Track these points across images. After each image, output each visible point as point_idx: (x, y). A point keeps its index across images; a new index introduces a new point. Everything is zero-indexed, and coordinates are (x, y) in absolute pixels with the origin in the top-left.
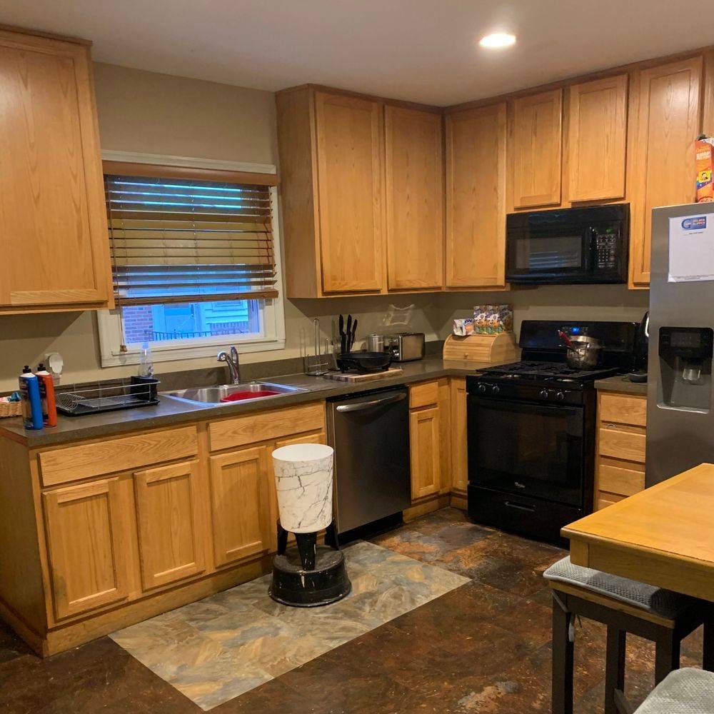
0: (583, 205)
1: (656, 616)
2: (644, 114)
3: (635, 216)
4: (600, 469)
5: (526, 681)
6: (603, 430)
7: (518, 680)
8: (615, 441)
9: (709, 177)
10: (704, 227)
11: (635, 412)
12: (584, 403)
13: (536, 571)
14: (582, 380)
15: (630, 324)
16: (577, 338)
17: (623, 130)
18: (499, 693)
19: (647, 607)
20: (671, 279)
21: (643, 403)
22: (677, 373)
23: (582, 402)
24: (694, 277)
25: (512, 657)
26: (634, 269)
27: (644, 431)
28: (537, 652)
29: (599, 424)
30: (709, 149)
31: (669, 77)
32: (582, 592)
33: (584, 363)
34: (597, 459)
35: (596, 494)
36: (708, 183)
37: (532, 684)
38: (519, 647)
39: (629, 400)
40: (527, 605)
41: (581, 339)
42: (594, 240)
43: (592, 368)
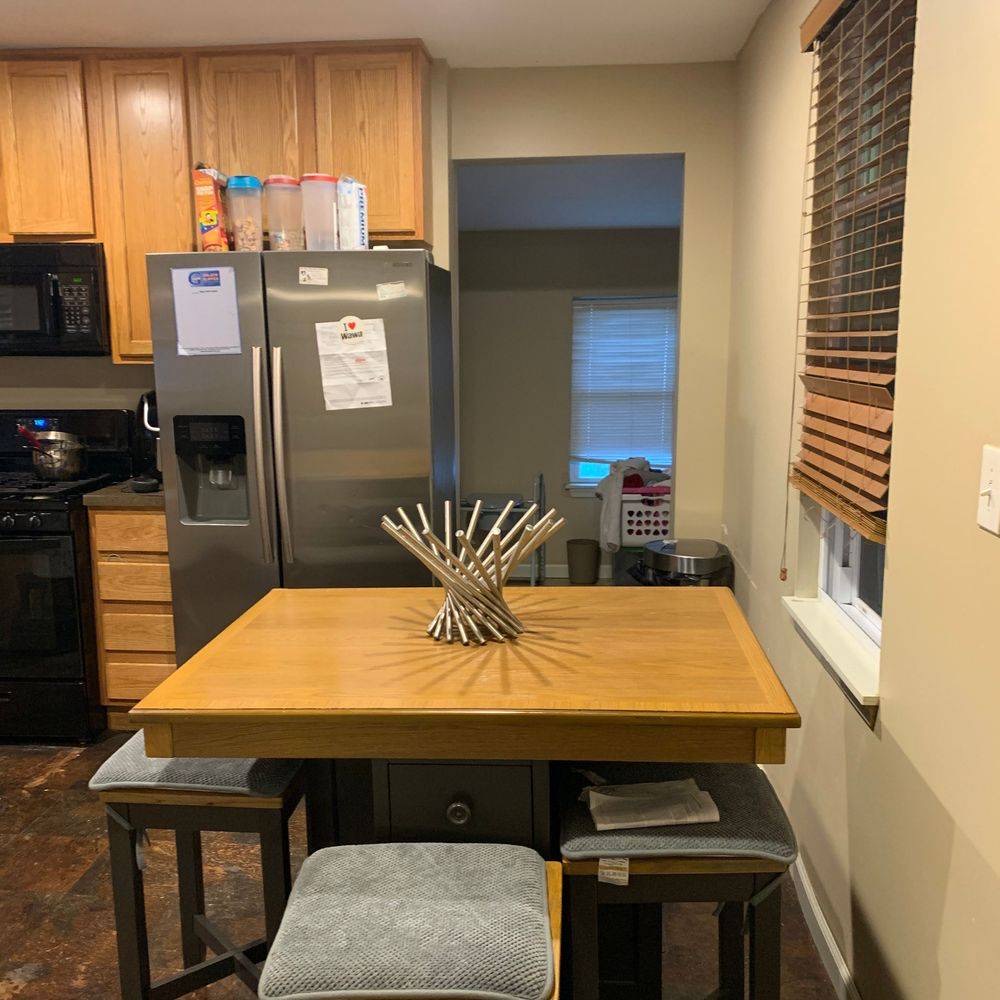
0: (32, 241)
1: (259, 799)
2: (111, 123)
3: (112, 259)
4: (105, 620)
5: (52, 955)
6: (103, 565)
7: (40, 958)
8: (121, 577)
9: (214, 218)
10: (218, 284)
11: (147, 534)
12: (73, 527)
13: (27, 789)
14: (63, 495)
15: (120, 412)
16: (48, 435)
17: (83, 140)
18: (16, 988)
19: (246, 789)
20: (182, 352)
21: (159, 520)
22: (201, 477)
23: (69, 527)
24: (212, 349)
25: (22, 927)
26: (119, 335)
27: (166, 558)
28: (59, 907)
29: (95, 556)
30: (211, 182)
31: (141, 77)
32: (150, 795)
33: (61, 470)
34: (98, 605)
35: (102, 656)
36: (215, 226)
37: (65, 955)
38: (28, 908)
39: (137, 519)
40: (27, 842)
41: (53, 436)
42: (56, 291)
43: (74, 477)
